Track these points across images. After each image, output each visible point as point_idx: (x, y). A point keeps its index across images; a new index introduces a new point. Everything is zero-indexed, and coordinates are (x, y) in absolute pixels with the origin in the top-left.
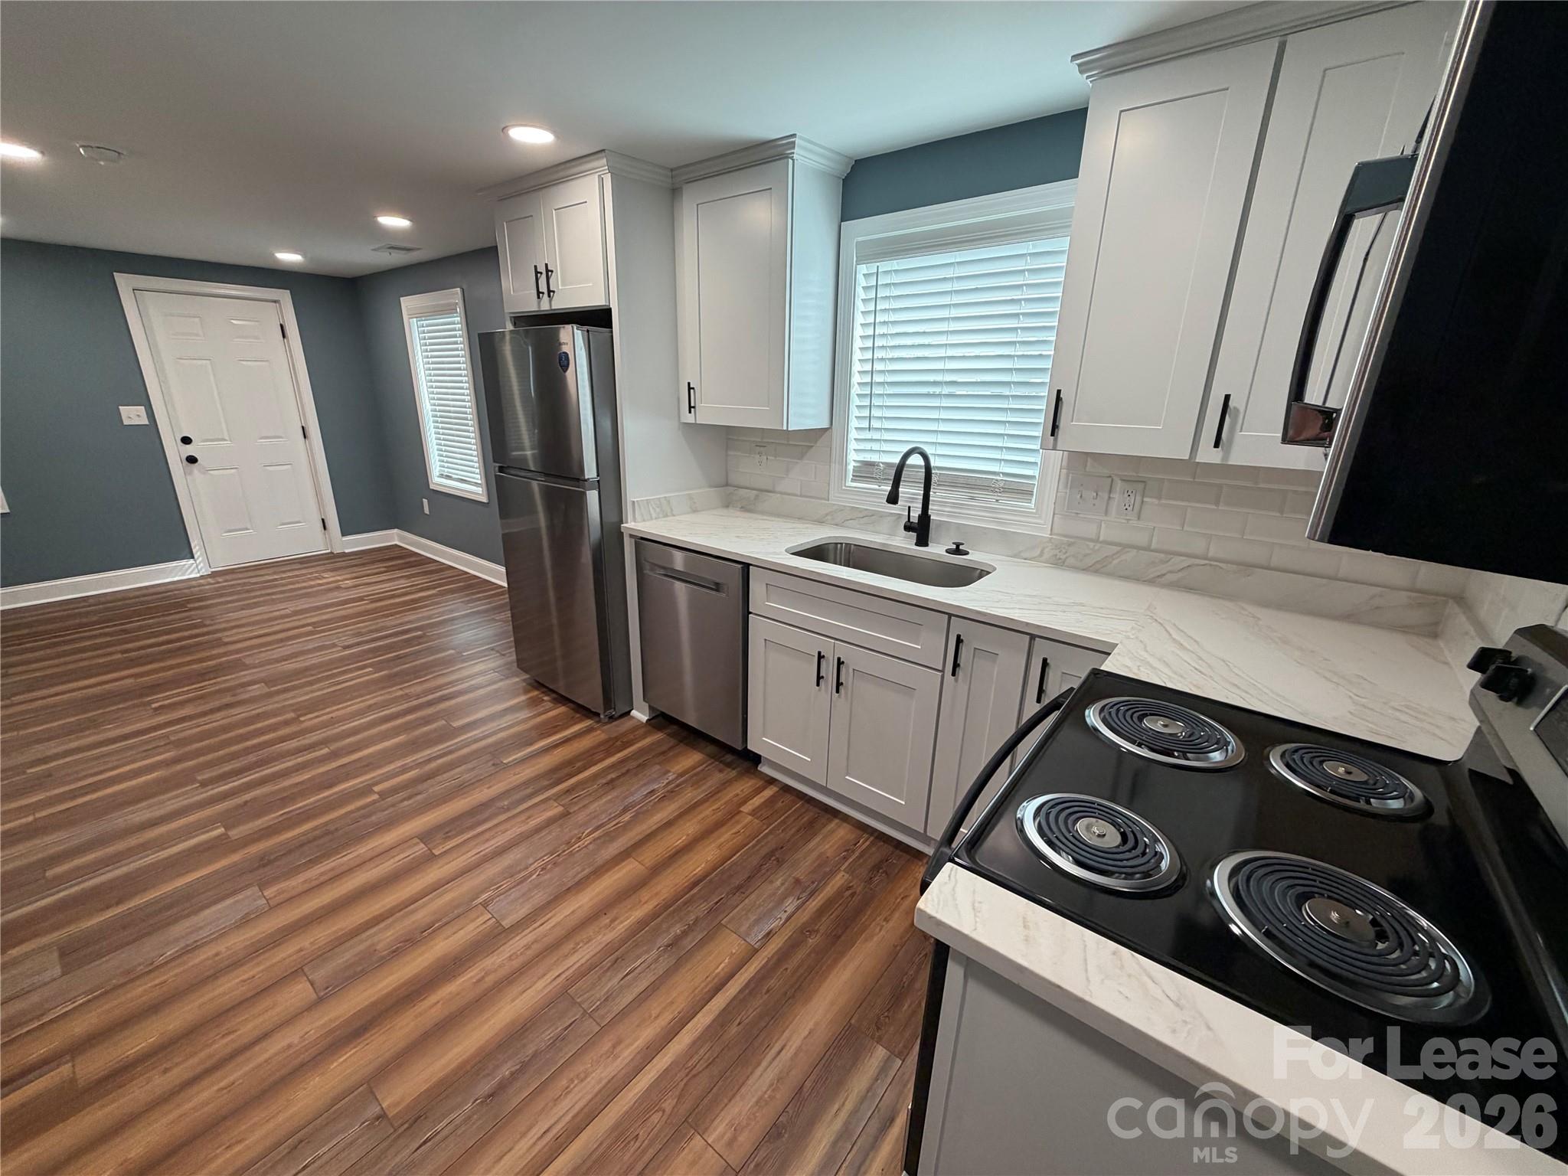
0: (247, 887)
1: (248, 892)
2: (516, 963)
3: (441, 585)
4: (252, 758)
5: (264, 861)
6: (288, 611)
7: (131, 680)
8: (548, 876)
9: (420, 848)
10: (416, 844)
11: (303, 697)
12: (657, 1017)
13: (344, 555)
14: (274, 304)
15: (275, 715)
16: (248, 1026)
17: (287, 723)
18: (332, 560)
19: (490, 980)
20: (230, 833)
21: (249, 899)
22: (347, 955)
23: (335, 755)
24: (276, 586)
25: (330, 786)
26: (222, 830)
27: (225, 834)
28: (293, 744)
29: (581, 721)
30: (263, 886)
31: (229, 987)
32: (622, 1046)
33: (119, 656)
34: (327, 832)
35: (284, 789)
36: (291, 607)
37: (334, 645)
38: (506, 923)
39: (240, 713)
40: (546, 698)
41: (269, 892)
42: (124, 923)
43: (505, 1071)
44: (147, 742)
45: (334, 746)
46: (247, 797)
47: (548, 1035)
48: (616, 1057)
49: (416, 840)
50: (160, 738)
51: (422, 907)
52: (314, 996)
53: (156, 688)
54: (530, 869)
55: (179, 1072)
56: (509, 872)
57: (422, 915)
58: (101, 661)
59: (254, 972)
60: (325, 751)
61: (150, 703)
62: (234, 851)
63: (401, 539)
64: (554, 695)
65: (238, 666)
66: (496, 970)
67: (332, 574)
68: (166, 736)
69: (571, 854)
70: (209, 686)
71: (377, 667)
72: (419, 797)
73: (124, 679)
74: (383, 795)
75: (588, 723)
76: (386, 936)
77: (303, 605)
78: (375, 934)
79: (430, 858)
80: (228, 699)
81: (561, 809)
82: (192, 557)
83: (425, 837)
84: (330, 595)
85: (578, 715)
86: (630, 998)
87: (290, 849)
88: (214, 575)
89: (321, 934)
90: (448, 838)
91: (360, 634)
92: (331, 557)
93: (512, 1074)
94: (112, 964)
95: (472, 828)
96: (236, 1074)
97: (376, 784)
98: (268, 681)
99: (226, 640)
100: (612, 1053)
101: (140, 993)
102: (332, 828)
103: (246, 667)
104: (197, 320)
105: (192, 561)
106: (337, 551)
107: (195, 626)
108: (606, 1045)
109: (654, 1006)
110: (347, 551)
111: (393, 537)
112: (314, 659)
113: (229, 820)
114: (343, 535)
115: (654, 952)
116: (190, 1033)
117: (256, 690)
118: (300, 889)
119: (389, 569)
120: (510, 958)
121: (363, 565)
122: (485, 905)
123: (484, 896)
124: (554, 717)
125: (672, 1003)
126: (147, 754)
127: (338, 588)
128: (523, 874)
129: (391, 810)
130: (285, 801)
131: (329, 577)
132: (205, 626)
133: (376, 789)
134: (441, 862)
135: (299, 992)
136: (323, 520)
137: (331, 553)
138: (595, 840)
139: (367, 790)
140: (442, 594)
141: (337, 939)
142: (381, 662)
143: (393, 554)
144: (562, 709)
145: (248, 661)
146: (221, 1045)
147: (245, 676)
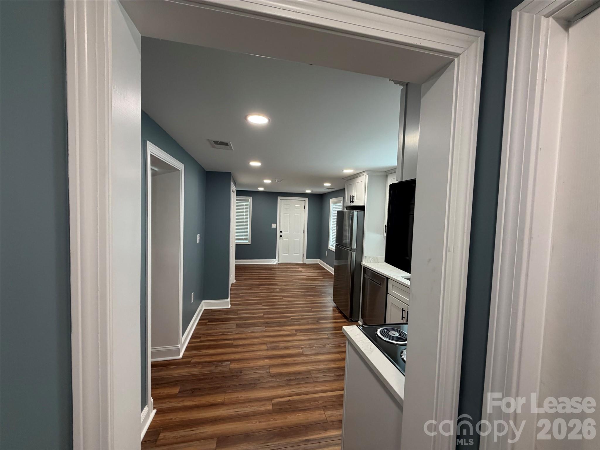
0: (263, 326)
1: (263, 327)
2: (302, 361)
3: (324, 276)
4: (272, 304)
5: (267, 323)
6: (289, 275)
7: (258, 282)
8: (318, 349)
9: (295, 332)
10: (294, 331)
11: (285, 294)
12: (327, 386)
13: (306, 264)
14: (304, 201)
15: (279, 296)
16: (256, 348)
17: (280, 299)
18: (303, 265)
19: (296, 362)
20: (264, 316)
21: (263, 328)
22: (273, 345)
23: (286, 308)
24: (289, 269)
25: (283, 314)
26: (263, 315)
27: (263, 316)
28: (280, 303)
29: (343, 319)
30: (266, 327)
31: (255, 341)
32: (316, 387)
33: (258, 277)
34: (279, 322)
35: (275, 311)
36: (290, 274)
37: (295, 285)
38: (304, 353)
39: (273, 294)
40: (337, 311)
41: (266, 329)
42: (245, 324)
43: (292, 378)
44: (257, 295)
45: (287, 306)
46: (269, 310)
47: (302, 377)
48: (314, 388)
49: (294, 330)
50: (259, 295)
51: (291, 343)
52: (266, 349)
53: (261, 285)
54: (314, 346)
55: (245, 350)
56: (310, 344)
57: (290, 344)
58: (255, 277)
59: (260, 340)
60: (285, 307)
61: (259, 288)
62: (264, 319)
63: (320, 262)
64: (339, 311)
65: (276, 284)
66: (298, 361)
67: (301, 268)
68: (260, 295)
69: (325, 347)
70: (270, 287)
71: (302, 292)
72: (299, 322)
73: (257, 282)
74: (292, 319)
75: (345, 320)
76: (282, 345)
77: (293, 274)
78: (279, 344)
79: (295, 335)
80: (272, 291)
81: (327, 337)
82: (276, 259)
83: (296, 330)
84: (299, 273)
85: (343, 317)
86: (323, 380)
87: (273, 323)
88: (279, 264)
89: (271, 339)
90: (300, 332)
91: (301, 284)
92: (303, 264)
93: (293, 379)
94: (242, 329)
95: (306, 332)
96: (252, 354)
97: (291, 316)
98: (280, 289)
99: (276, 279)
100: (314, 387)
101: (244, 336)
102: (280, 321)
103: (278, 285)
104: (289, 205)
105: (275, 260)
106: (304, 263)
107: (272, 274)
108: (313, 385)
109: (328, 384)
110: (307, 263)
111: (318, 261)
112: (290, 287)
113: (265, 314)
114: (307, 259)
115: (333, 375)
116: (248, 345)
117: (278, 290)
118: (271, 330)
119: (314, 270)
120: (302, 360)
121: (309, 267)
122: (302, 348)
123: (302, 347)
124: (337, 316)
125: (332, 386)
126: (257, 297)
127: (301, 272)
128: (312, 346)
129: (293, 323)
130: (275, 314)
131: (300, 269)
132: (273, 275)
133: (291, 317)
134: (297, 336)
135: (265, 347)
136: (303, 254)
137: (303, 263)
138: (332, 346)
139: (289, 317)
140: (324, 278)
141: (273, 341)
142: (303, 291)
143: (316, 266)
144: (340, 315)
145: (278, 284)
146: (251, 349)
147: (276, 287)
